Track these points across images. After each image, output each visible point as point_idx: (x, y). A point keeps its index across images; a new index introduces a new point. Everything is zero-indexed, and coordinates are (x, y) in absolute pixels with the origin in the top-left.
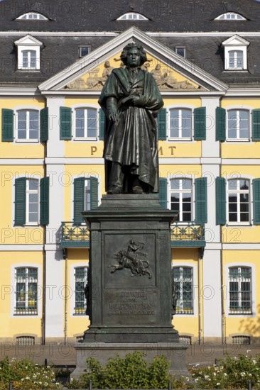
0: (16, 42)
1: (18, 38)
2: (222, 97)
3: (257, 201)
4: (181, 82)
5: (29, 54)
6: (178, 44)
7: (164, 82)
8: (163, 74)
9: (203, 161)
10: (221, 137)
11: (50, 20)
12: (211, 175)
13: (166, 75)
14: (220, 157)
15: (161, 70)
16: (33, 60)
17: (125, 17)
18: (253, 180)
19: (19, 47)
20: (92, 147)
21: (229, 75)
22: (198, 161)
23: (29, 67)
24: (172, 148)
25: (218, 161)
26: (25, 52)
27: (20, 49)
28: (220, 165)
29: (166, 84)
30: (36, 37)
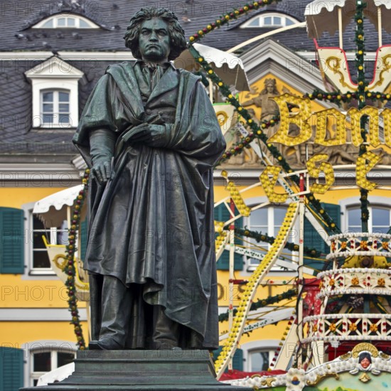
0: (30, 74)
1: (34, 64)
5: (56, 95)
11: (101, 28)
16: (65, 108)
17: (257, 21)
19: (34, 82)
23: (56, 123)
26: (47, 94)
27: (37, 86)
30: (72, 63)
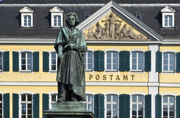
1: (52, 8)
2: (160, 45)
3: (179, 110)
4: (138, 35)
5: (57, 17)
6: (137, 11)
7: (129, 35)
8: (128, 30)
9: (149, 84)
10: (159, 69)
12: (154, 93)
13: (130, 30)
14: (159, 82)
15: (127, 27)
16: (60, 21)
18: (176, 97)
20: (90, 75)
21: (164, 31)
22: (146, 84)
23: (57, 26)
24: (133, 76)
25: (157, 84)
26: (55, 17)
27: (52, 15)
28: (159, 87)
29: (129, 36)
